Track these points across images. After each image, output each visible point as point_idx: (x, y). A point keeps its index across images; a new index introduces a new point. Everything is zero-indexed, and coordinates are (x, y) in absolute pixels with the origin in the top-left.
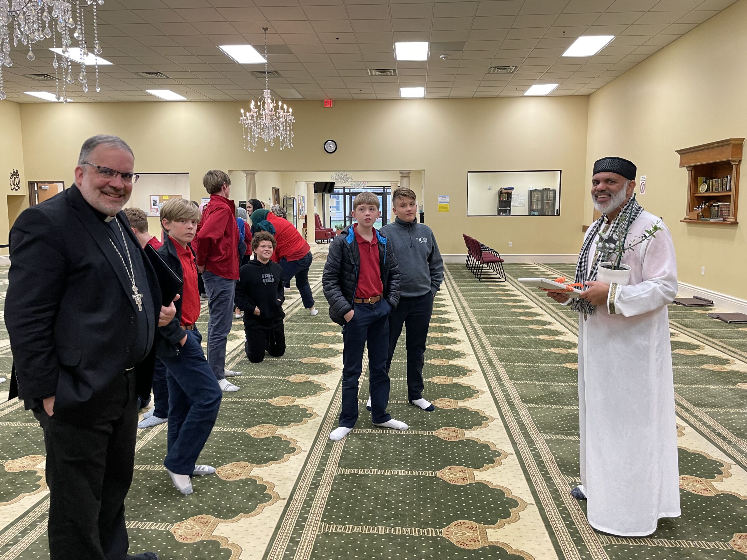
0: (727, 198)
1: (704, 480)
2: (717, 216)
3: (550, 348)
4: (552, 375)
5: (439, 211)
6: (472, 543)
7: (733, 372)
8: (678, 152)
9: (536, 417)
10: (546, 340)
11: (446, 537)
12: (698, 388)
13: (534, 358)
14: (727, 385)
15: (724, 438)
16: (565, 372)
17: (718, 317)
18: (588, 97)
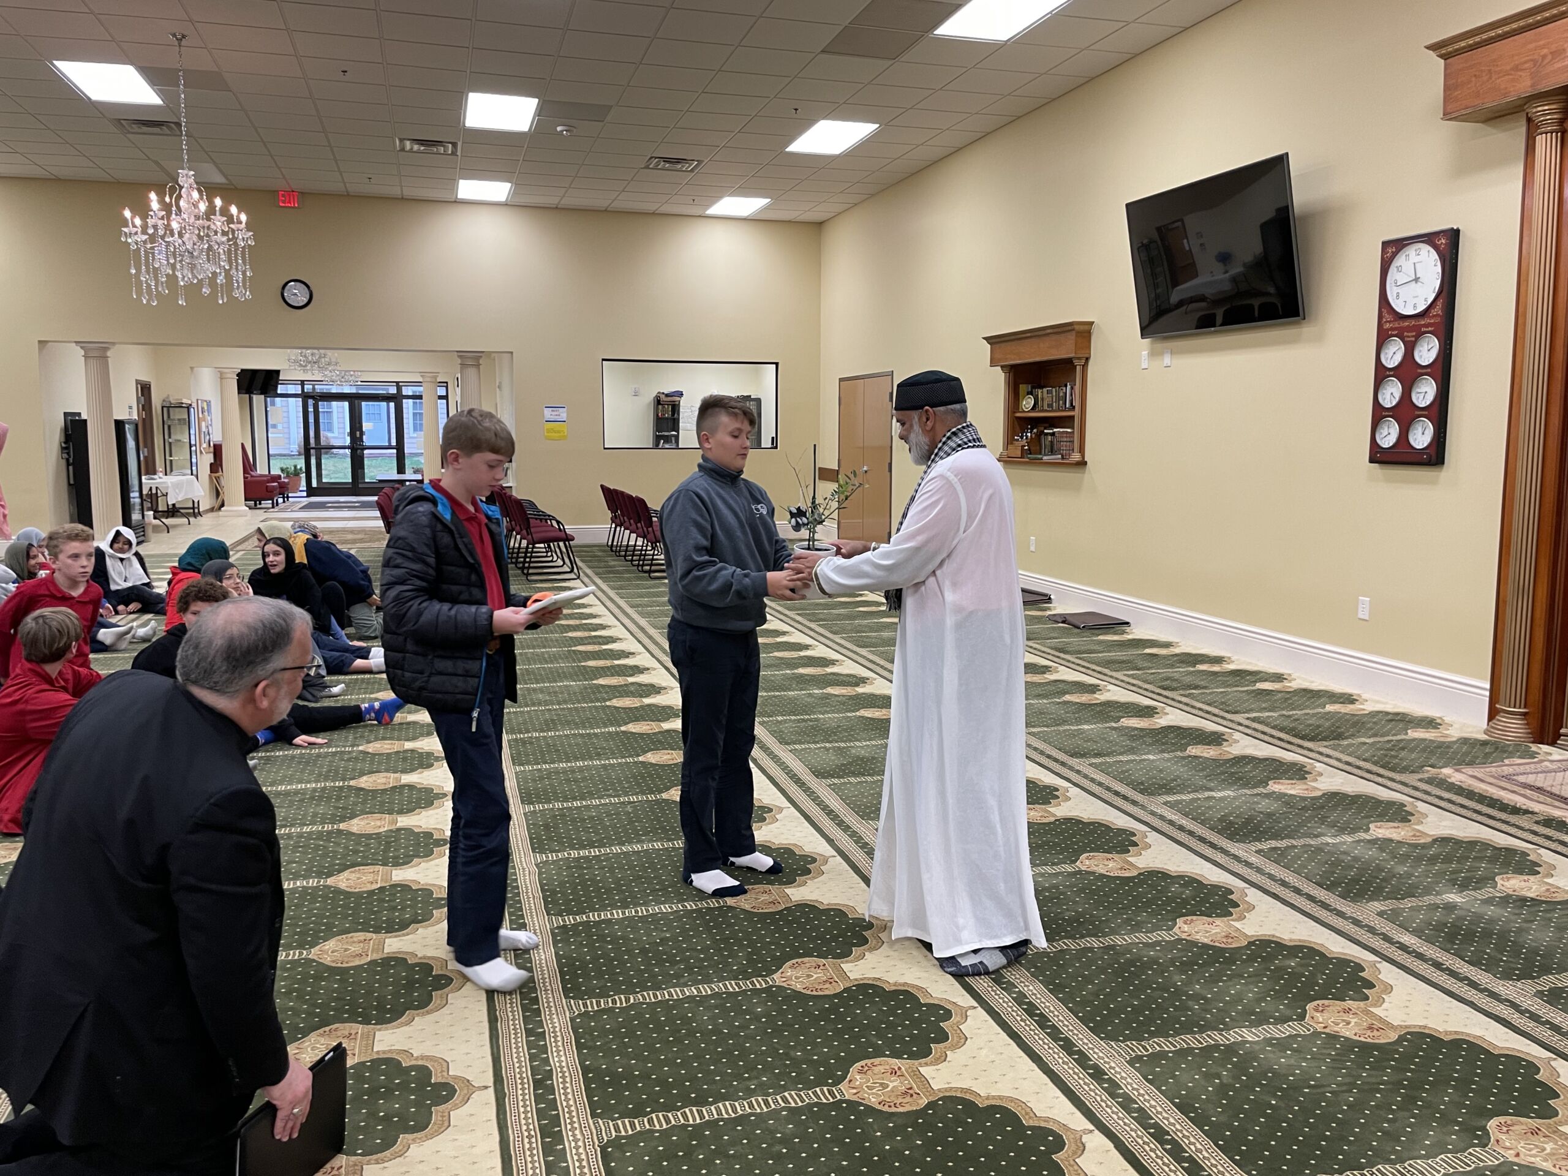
0: (1068, 421)
1: (1116, 856)
2: (1052, 451)
3: (825, 688)
4: (845, 730)
5: (548, 438)
6: (827, 985)
7: (1108, 704)
8: (988, 339)
9: (847, 798)
10: (812, 676)
11: (784, 984)
12: (1068, 730)
13: (806, 706)
14: (1107, 722)
15: (1125, 798)
16: (865, 724)
17: (1064, 619)
18: (819, 226)
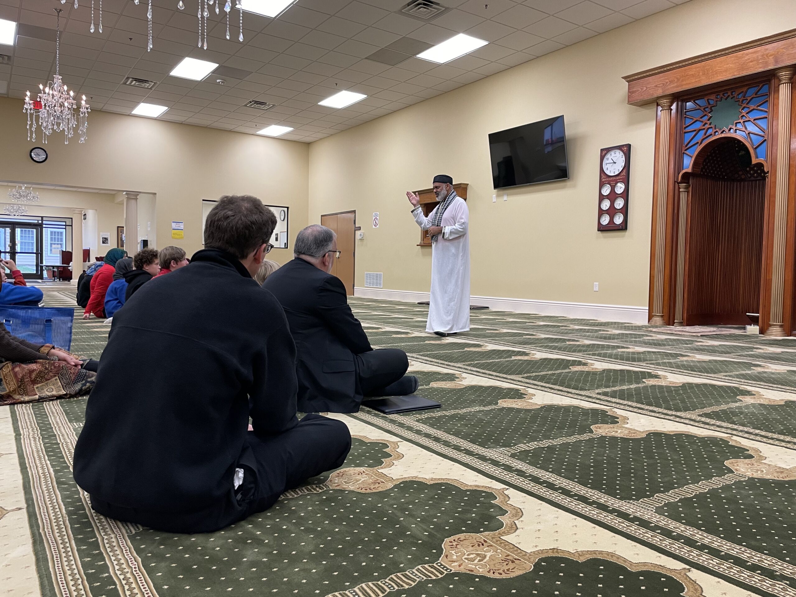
5: (173, 238)
18: (308, 145)
